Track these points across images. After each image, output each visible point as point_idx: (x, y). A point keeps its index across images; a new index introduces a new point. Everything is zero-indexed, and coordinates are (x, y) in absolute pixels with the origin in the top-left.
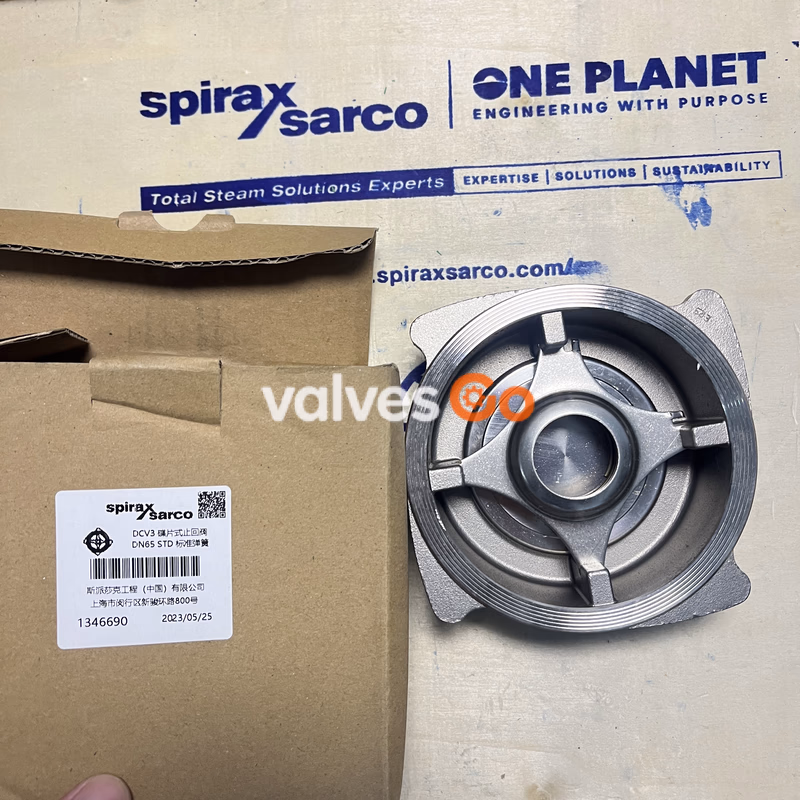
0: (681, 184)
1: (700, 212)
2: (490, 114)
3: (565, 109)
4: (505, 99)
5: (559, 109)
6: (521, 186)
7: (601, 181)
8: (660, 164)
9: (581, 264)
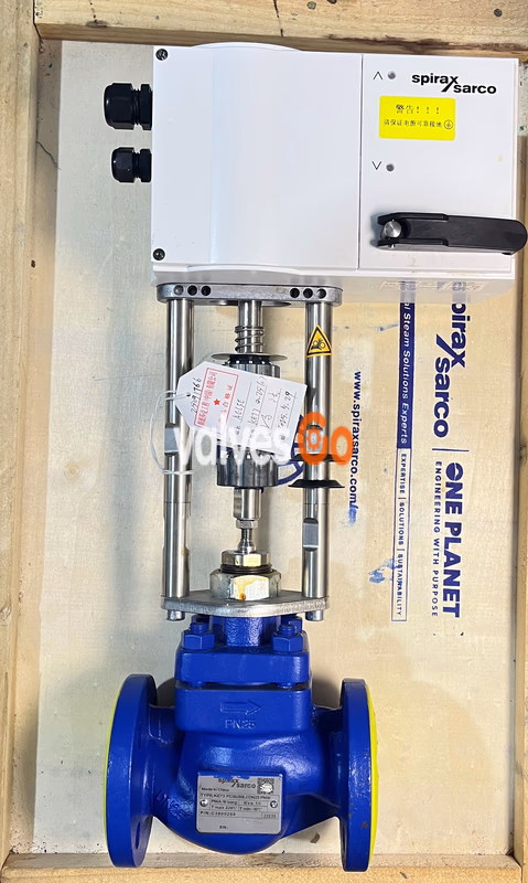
0: (393, 568)
1: (377, 577)
2: (438, 471)
3: (437, 510)
4: (445, 479)
5: (438, 507)
6: (399, 485)
7: (398, 526)
8: (404, 558)
9: (355, 513)
